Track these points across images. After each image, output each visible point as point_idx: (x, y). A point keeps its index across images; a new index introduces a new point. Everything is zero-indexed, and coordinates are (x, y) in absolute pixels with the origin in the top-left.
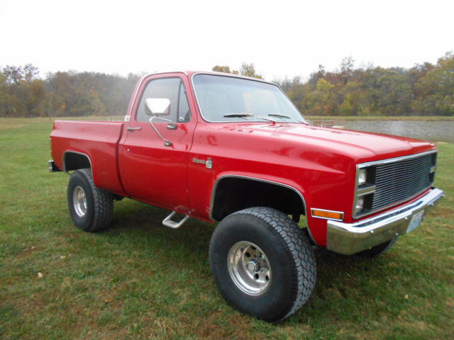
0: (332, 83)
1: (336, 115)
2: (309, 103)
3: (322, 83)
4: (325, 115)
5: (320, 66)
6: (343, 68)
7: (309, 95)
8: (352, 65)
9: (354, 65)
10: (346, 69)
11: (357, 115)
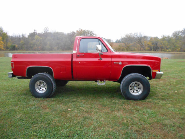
0: (41, 37)
1: (44, 50)
2: (32, 45)
3: (37, 37)
4: (39, 50)
5: (35, 30)
6: (45, 32)
7: (31, 42)
8: (48, 31)
9: (49, 30)
10: (46, 32)
11: (53, 50)
